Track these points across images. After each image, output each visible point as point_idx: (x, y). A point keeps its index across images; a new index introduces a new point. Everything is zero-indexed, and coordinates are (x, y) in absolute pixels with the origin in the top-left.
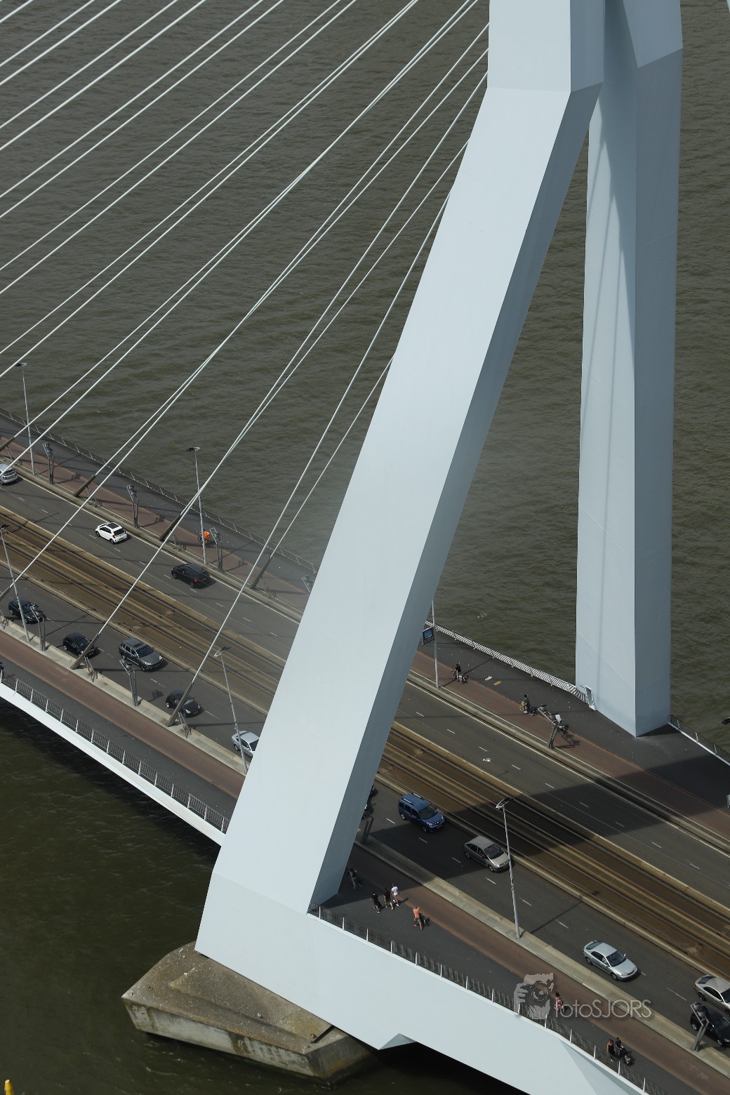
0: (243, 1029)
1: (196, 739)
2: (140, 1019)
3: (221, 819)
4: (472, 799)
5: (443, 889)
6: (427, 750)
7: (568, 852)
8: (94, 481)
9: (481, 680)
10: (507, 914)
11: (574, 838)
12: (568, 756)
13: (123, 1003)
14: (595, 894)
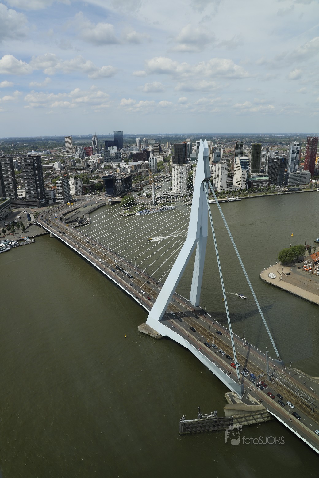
0: (150, 332)
1: (148, 301)
2: (139, 330)
3: (150, 310)
4: (177, 311)
5: (172, 320)
6: (173, 306)
7: (186, 318)
8: (141, 272)
9: (179, 299)
10: (179, 324)
11: (187, 317)
12: (188, 308)
13: (137, 328)
14: (189, 323)
